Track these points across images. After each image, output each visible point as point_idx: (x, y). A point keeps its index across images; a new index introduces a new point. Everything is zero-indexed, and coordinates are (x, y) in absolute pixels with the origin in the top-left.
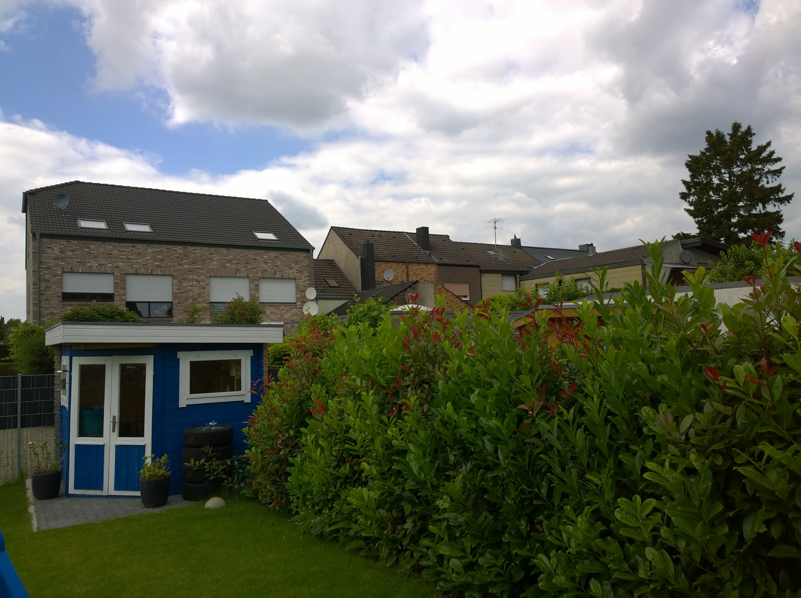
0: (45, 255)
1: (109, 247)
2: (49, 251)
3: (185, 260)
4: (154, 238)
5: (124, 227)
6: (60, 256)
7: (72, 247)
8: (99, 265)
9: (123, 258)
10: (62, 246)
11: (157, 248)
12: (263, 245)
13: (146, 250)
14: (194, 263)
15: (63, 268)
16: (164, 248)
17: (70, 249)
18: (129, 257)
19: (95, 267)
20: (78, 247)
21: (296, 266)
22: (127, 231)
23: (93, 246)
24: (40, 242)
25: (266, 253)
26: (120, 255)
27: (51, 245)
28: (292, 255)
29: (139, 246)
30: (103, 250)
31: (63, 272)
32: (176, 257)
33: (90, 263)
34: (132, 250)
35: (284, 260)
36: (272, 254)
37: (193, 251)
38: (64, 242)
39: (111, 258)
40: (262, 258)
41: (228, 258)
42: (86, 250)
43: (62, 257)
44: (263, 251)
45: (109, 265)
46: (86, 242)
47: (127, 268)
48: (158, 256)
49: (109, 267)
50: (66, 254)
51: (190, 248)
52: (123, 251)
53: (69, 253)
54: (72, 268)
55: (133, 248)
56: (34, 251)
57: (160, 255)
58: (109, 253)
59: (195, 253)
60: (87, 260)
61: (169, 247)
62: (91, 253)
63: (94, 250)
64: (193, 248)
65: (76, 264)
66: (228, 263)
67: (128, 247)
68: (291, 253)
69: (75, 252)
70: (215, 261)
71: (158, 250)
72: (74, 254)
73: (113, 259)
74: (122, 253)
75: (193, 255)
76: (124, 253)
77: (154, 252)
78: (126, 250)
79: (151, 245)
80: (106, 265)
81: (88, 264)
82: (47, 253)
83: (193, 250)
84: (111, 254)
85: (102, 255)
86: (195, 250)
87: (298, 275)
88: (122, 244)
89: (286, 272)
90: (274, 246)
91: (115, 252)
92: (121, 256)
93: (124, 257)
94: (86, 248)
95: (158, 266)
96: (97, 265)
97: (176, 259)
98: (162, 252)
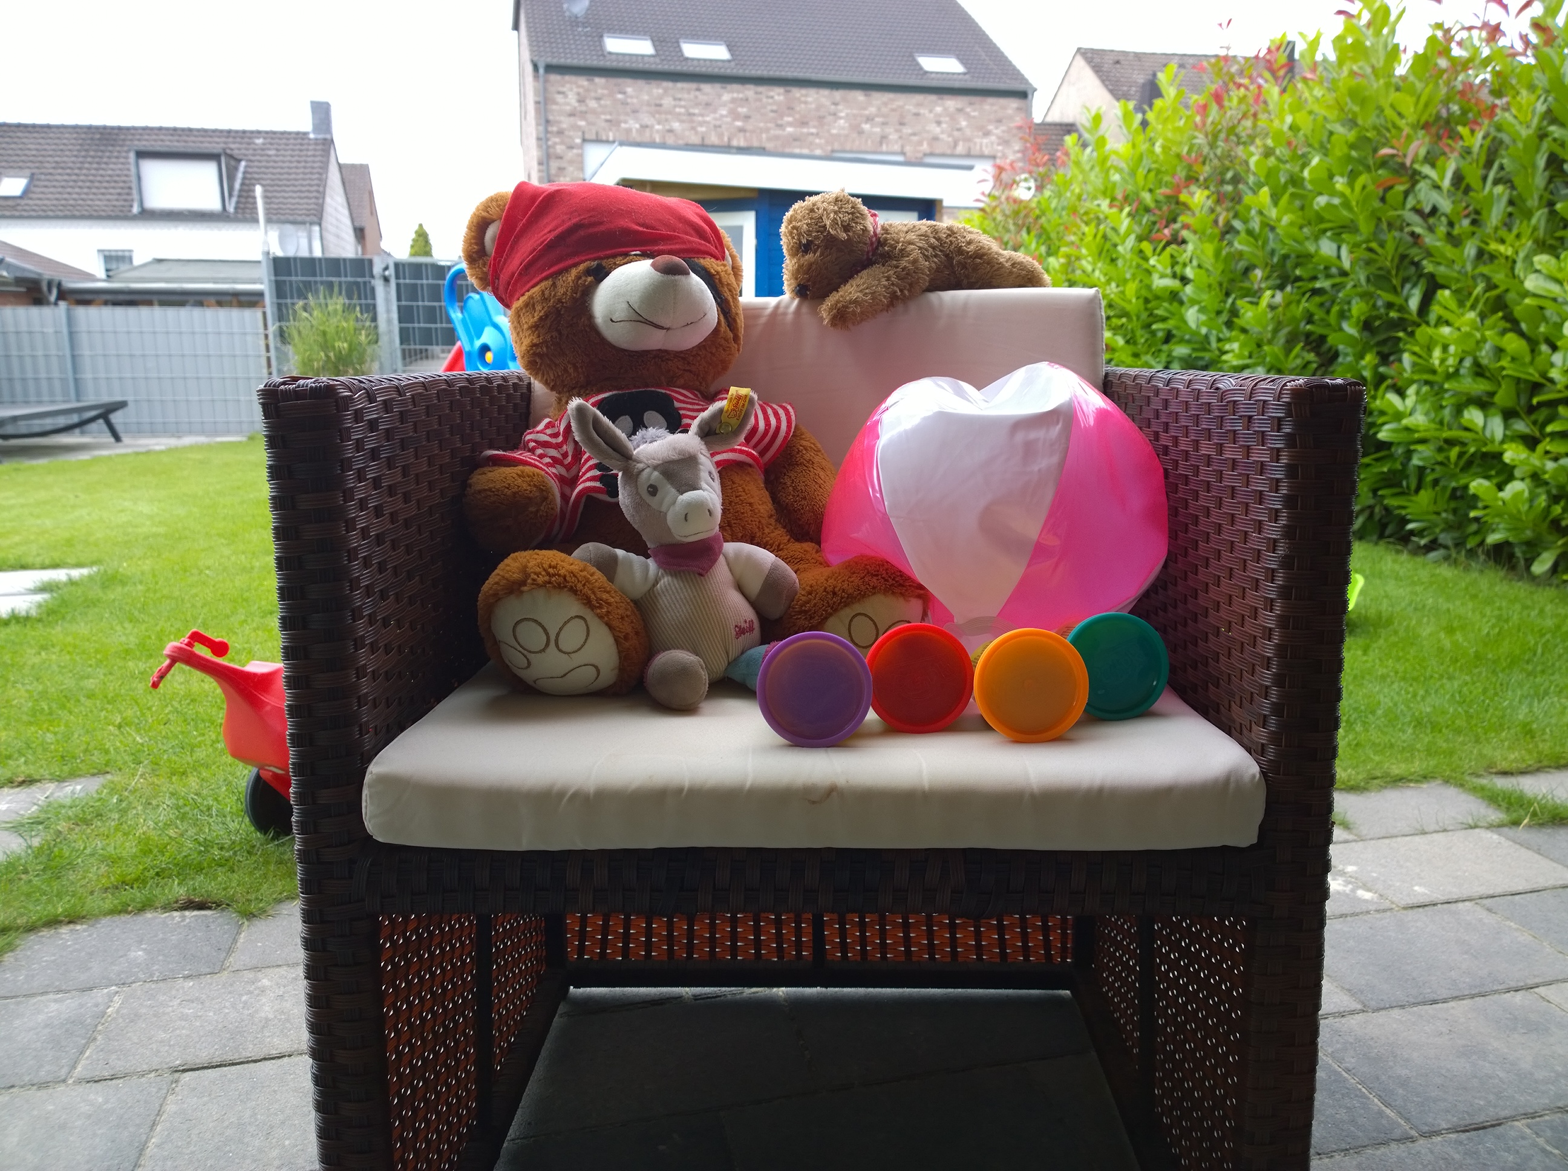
0: (554, 107)
1: (657, 90)
2: (559, 98)
3: (789, 115)
4: (735, 71)
5: (681, 51)
6: (579, 109)
7: (596, 91)
8: (642, 126)
9: (679, 114)
10: (581, 90)
11: (738, 92)
12: (934, 84)
13: (720, 96)
14: (804, 123)
15: (583, 133)
16: (750, 91)
17: (593, 94)
18: (692, 111)
19: (634, 131)
20: (606, 92)
21: (997, 128)
22: (687, 59)
23: (632, 88)
24: (546, 81)
25: (940, 102)
26: (675, 106)
27: (563, 86)
28: (992, 105)
29: (707, 88)
30: (646, 97)
31: (584, 140)
32: (773, 111)
33: (626, 122)
34: (696, 97)
35: (974, 117)
36: (952, 103)
37: (803, 99)
38: (583, 81)
39: (659, 113)
40: (931, 111)
41: (867, 112)
42: (620, 96)
43: (581, 112)
44: (933, 98)
45: (657, 127)
46: (620, 81)
47: (687, 133)
48: (740, 110)
49: (658, 131)
50: (587, 106)
51: (797, 93)
52: (680, 99)
53: (593, 104)
54: (597, 133)
55: (697, 93)
56: (537, 99)
57: (742, 107)
58: (658, 102)
59: (806, 103)
60: (622, 118)
61: (761, 89)
62: (627, 104)
63: (632, 97)
64: (804, 91)
65: (603, 124)
66: (866, 123)
67: (689, 93)
68: (991, 100)
69: (602, 102)
70: (841, 118)
71: (741, 96)
72: (600, 106)
73: (663, 116)
74: (677, 103)
75: (803, 106)
76: (683, 103)
77: (733, 101)
78: (686, 96)
79: (729, 87)
80: (652, 127)
81: (623, 125)
82: (557, 103)
83: (802, 95)
84: (660, 105)
85: (645, 108)
86: (806, 96)
87: (1000, 148)
88: (680, 85)
89: (975, 144)
90: (957, 85)
91: (667, 102)
92: (678, 110)
93: (682, 110)
94: (620, 93)
95: (742, 130)
96: (637, 126)
97: (772, 115)
98: (747, 100)
